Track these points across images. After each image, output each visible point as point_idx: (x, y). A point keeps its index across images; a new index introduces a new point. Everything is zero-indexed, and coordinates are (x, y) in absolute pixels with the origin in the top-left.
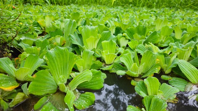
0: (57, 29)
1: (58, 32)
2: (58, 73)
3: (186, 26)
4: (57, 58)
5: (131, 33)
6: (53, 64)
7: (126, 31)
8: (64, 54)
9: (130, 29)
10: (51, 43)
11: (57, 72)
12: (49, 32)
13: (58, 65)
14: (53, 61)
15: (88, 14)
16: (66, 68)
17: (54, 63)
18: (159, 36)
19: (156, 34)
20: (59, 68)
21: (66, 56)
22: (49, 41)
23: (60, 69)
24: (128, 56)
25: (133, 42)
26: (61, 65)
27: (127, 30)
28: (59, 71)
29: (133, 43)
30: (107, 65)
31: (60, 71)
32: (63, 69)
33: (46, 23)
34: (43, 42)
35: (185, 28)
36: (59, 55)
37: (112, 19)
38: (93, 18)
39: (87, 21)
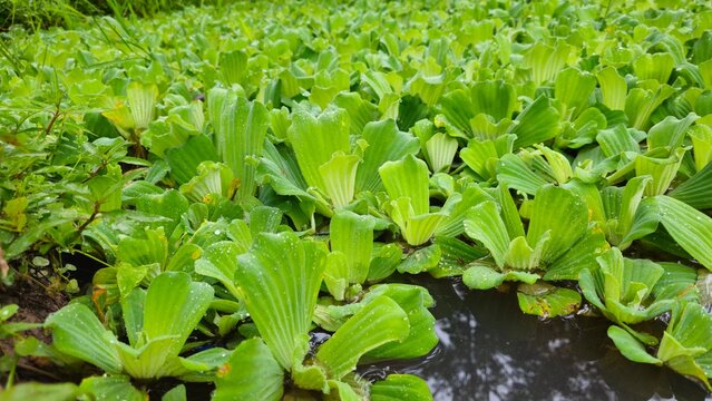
0: (191, 137)
1: (197, 148)
2: (281, 326)
3: (627, 54)
4: (271, 279)
5: (459, 112)
6: (262, 302)
7: (439, 108)
8: (290, 257)
9: (454, 97)
10: (191, 199)
11: (276, 323)
12: (165, 152)
13: (277, 301)
14: (262, 290)
15: (270, 47)
16: (300, 300)
17: (265, 296)
18: (557, 112)
19: (547, 106)
20: (280, 311)
21: (296, 260)
22: (185, 195)
23: (284, 313)
24: (485, 211)
25: (477, 147)
26: (284, 298)
27: (441, 101)
28: (283, 321)
29: (476, 150)
30: (415, 248)
31: (285, 317)
32: (290, 308)
33: (134, 112)
34: (164, 200)
35: (628, 63)
36: (275, 265)
37: (366, 57)
38: (294, 59)
39: (285, 82)
